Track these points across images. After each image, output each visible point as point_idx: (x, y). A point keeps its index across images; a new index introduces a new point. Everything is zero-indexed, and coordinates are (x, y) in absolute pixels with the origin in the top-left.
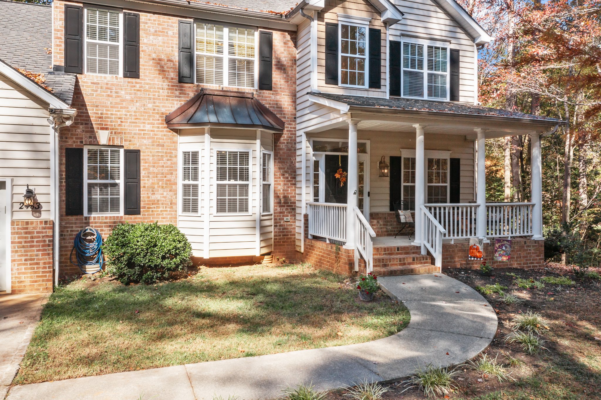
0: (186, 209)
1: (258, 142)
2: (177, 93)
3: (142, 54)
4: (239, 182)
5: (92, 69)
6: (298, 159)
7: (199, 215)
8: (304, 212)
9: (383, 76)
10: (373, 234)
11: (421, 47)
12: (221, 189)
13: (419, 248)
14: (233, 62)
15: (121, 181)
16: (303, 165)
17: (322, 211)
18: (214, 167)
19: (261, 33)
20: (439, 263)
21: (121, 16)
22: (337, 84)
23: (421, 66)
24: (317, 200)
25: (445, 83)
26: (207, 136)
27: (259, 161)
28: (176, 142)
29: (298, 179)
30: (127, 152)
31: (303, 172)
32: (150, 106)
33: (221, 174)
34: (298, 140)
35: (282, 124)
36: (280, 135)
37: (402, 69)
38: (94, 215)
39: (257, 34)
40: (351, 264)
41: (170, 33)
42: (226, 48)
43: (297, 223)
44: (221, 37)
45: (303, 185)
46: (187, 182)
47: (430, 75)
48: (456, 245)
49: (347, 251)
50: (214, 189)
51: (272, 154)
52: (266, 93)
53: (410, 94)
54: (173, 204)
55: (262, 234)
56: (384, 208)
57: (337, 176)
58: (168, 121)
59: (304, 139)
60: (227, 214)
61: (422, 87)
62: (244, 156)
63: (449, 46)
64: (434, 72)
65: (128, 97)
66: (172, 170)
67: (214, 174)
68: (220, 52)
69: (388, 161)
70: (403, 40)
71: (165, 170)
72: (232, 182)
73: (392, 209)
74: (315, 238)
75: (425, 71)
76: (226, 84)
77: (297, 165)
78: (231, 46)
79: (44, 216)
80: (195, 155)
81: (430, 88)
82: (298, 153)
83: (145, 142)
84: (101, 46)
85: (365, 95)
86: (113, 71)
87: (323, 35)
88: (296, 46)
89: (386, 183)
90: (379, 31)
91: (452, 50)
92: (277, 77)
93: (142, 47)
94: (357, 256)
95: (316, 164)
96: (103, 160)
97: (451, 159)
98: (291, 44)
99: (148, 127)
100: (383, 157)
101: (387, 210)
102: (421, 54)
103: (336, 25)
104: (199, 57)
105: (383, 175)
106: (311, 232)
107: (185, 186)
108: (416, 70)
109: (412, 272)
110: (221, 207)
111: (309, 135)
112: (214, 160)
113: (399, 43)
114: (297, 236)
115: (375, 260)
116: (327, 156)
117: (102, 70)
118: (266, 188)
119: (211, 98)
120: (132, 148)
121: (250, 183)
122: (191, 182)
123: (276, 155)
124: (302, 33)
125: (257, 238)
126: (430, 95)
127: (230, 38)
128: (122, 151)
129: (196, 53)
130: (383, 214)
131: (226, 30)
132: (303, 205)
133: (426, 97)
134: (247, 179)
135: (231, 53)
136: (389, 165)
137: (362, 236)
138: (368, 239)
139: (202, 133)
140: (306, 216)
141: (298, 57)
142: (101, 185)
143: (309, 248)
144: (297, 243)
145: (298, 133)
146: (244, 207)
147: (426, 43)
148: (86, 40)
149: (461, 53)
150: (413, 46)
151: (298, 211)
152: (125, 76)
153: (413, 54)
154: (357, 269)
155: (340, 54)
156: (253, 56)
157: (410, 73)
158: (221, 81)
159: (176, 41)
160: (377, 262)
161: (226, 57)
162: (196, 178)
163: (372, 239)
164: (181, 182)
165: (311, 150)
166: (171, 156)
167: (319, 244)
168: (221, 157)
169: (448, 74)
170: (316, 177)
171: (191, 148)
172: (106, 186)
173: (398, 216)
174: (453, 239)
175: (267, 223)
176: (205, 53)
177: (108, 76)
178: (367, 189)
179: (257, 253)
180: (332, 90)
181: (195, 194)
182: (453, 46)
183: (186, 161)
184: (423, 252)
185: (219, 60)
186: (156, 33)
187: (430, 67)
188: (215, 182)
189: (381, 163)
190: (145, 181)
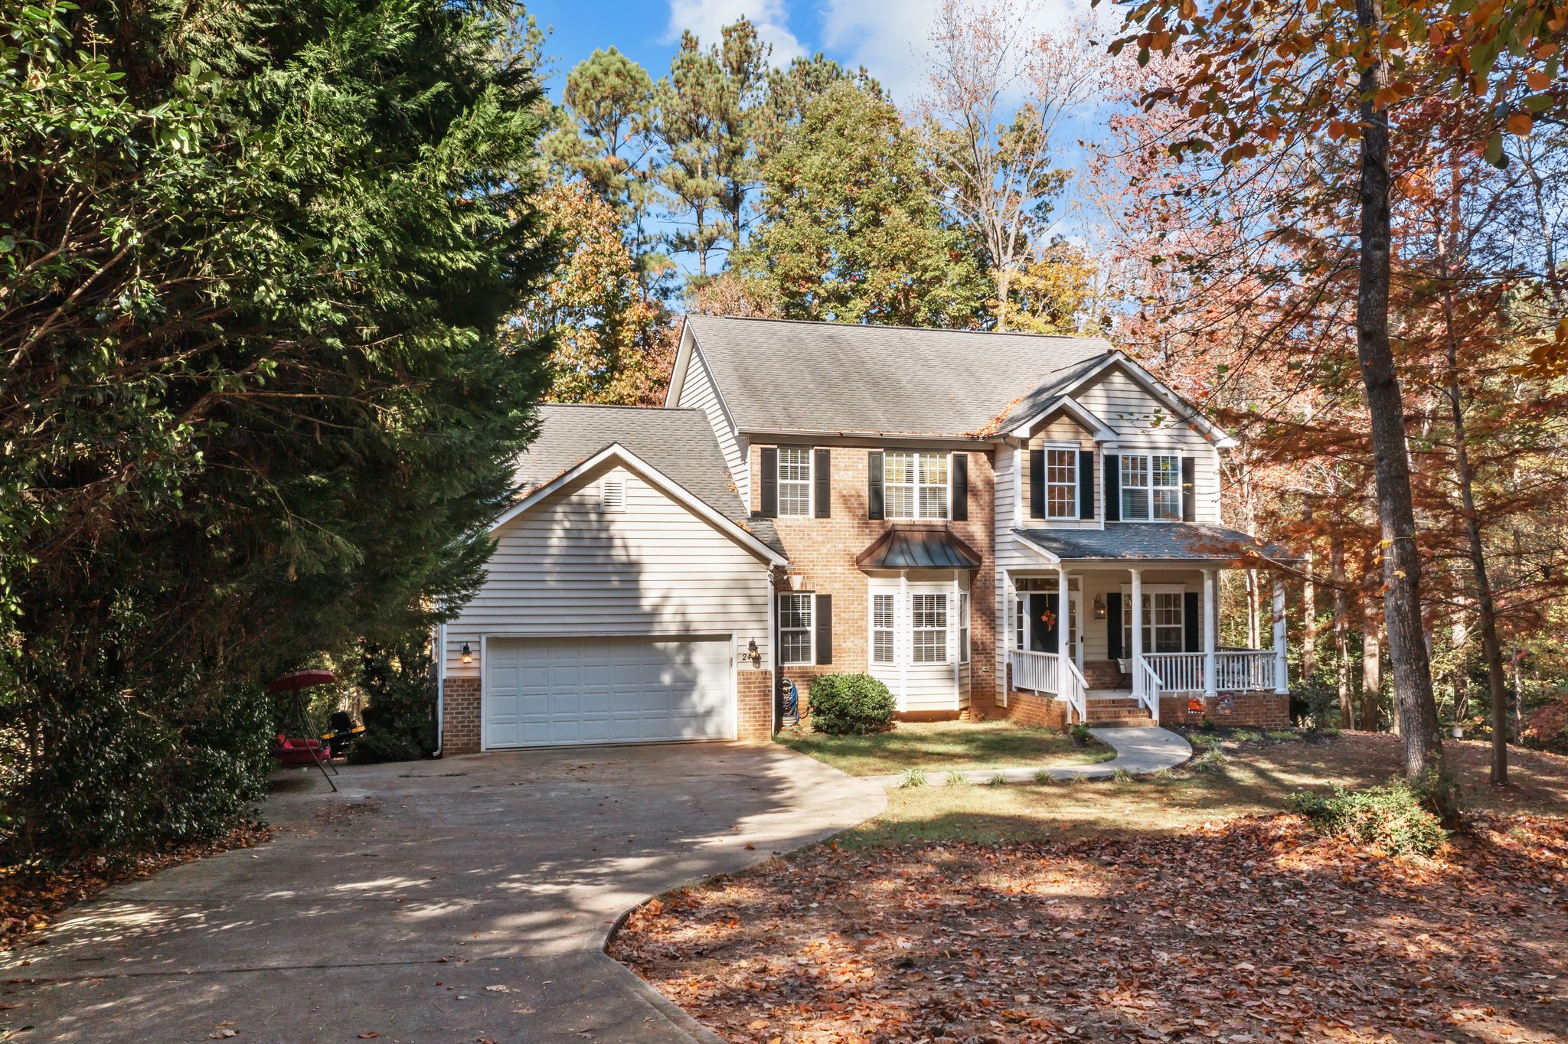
0: (878, 656)
1: (956, 583)
2: (867, 531)
3: (832, 492)
4: (936, 628)
5: (784, 511)
6: (998, 599)
7: (895, 663)
8: (1006, 661)
9: (1096, 504)
10: (1086, 686)
11: (1144, 460)
12: (917, 634)
13: (1136, 701)
14: (922, 490)
15: (812, 629)
16: (1005, 606)
17: (1027, 663)
18: (911, 612)
19: (955, 456)
20: (1156, 716)
21: (812, 453)
22: (1043, 517)
23: (1144, 482)
24: (1020, 647)
25: (1177, 500)
26: (903, 579)
27: (957, 603)
28: (866, 585)
29: (998, 622)
30: (819, 598)
31: (1005, 614)
32: (841, 546)
33: (918, 619)
34: (997, 576)
35: (979, 559)
36: (977, 572)
37: (1121, 487)
38: (787, 665)
39: (950, 457)
40: (1064, 716)
41: (860, 466)
42: (916, 476)
43: (998, 674)
44: (910, 464)
45: (1006, 630)
46: (879, 628)
47: (1156, 493)
48: (1179, 699)
49: (1059, 703)
50: (911, 636)
51: (968, 593)
52: (960, 524)
53: (1133, 516)
54: (864, 652)
55: (961, 686)
56: (1101, 654)
57: (1044, 618)
58: (858, 561)
59: (1006, 576)
60: (924, 663)
61: (1146, 507)
62: (941, 599)
63: (1180, 455)
64: (1160, 488)
65: (819, 539)
66: (863, 616)
67: (911, 620)
68: (910, 480)
69: (1104, 599)
70: (1121, 454)
71: (856, 616)
72: (929, 628)
73: (1110, 657)
74: (1020, 690)
75: (1150, 488)
76: (917, 518)
77: (997, 606)
78: (922, 473)
79: (763, 667)
80: (889, 597)
81: (1156, 508)
82: (998, 591)
83: (836, 585)
84: (792, 486)
85: (1075, 527)
86: (805, 511)
87: (1028, 464)
88: (993, 467)
89: (1103, 627)
90: (1091, 453)
91: (1184, 459)
92: (971, 506)
93: (833, 484)
94: (1070, 709)
95: (1020, 604)
96: (795, 607)
97: (1186, 595)
98: (988, 465)
99: (839, 570)
100: (1099, 595)
101: (1104, 657)
102: (1144, 468)
103: (1042, 452)
104: (888, 488)
105: (1099, 617)
106: (1015, 684)
107: (876, 632)
108: (1139, 487)
109: (1125, 725)
110: (918, 657)
111: (1011, 573)
112: (911, 604)
113: (1116, 458)
114: (998, 689)
115: (1088, 713)
116: (1032, 596)
117: (794, 511)
118: (963, 632)
119: (902, 535)
120: (824, 593)
121: (948, 629)
122: (884, 629)
123: (972, 595)
124: (1002, 456)
125: (956, 690)
126: (1156, 515)
127: (921, 465)
128: (813, 597)
129: (885, 484)
130: (1099, 662)
131: (916, 456)
132: (1006, 652)
133: (1151, 519)
134: (944, 625)
135: (922, 481)
136: (1105, 603)
137: (1075, 688)
138: (1081, 691)
139: (898, 576)
140: (1009, 666)
141: (996, 480)
142: (793, 633)
143: (1013, 702)
144: (998, 697)
145: (998, 569)
146: (942, 657)
147: (1150, 455)
148: (779, 481)
149: (1197, 461)
150: (1134, 459)
151: (998, 659)
152: (817, 516)
153: (1134, 467)
154: (1069, 720)
155: (1047, 484)
156: (945, 481)
157: (1132, 491)
158: (910, 514)
159: (866, 474)
160: (1090, 714)
161: (916, 485)
162: (889, 623)
163: (1085, 690)
164: (872, 629)
165: (1013, 590)
166: (863, 600)
167: (1024, 697)
168: (918, 599)
169: (1180, 487)
170: (1020, 620)
171: (884, 591)
172: (797, 633)
173: (1117, 665)
174: (1176, 692)
175: (964, 674)
176: (895, 484)
177: (799, 517)
178: (1079, 633)
179: (956, 706)
180: (1039, 525)
181: (890, 641)
182: (1185, 454)
183: (877, 605)
184: (1141, 705)
185: (910, 489)
186: (846, 469)
187: (1156, 482)
188: (912, 629)
189: (1096, 602)
190: (837, 628)
